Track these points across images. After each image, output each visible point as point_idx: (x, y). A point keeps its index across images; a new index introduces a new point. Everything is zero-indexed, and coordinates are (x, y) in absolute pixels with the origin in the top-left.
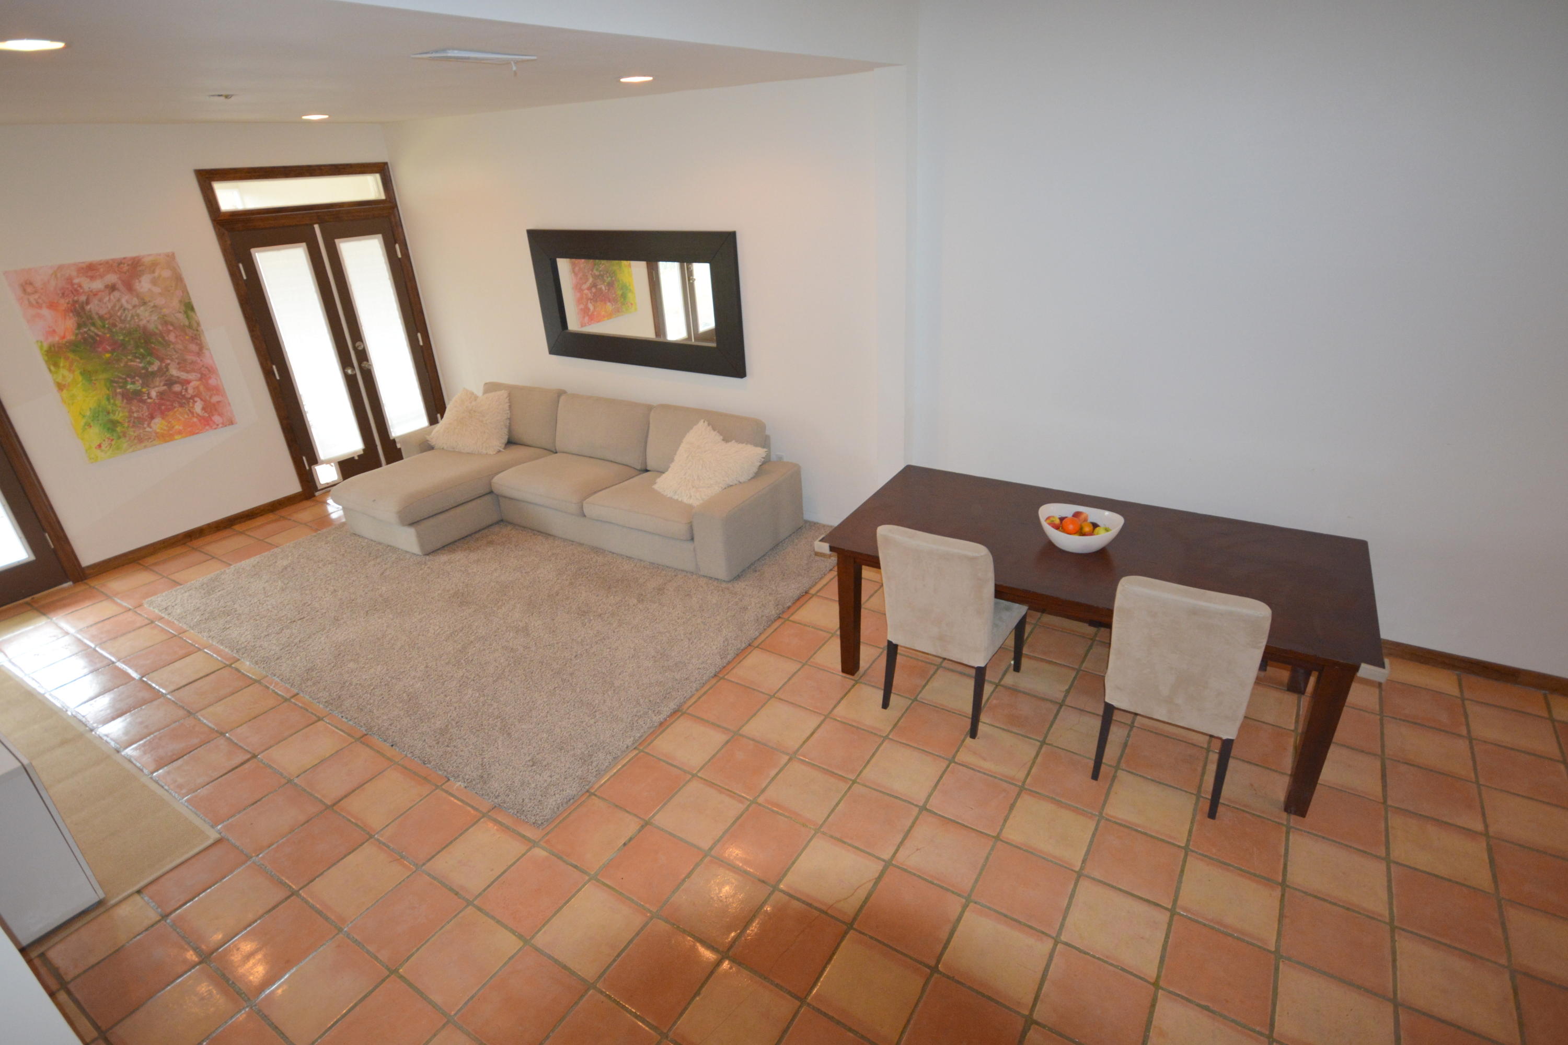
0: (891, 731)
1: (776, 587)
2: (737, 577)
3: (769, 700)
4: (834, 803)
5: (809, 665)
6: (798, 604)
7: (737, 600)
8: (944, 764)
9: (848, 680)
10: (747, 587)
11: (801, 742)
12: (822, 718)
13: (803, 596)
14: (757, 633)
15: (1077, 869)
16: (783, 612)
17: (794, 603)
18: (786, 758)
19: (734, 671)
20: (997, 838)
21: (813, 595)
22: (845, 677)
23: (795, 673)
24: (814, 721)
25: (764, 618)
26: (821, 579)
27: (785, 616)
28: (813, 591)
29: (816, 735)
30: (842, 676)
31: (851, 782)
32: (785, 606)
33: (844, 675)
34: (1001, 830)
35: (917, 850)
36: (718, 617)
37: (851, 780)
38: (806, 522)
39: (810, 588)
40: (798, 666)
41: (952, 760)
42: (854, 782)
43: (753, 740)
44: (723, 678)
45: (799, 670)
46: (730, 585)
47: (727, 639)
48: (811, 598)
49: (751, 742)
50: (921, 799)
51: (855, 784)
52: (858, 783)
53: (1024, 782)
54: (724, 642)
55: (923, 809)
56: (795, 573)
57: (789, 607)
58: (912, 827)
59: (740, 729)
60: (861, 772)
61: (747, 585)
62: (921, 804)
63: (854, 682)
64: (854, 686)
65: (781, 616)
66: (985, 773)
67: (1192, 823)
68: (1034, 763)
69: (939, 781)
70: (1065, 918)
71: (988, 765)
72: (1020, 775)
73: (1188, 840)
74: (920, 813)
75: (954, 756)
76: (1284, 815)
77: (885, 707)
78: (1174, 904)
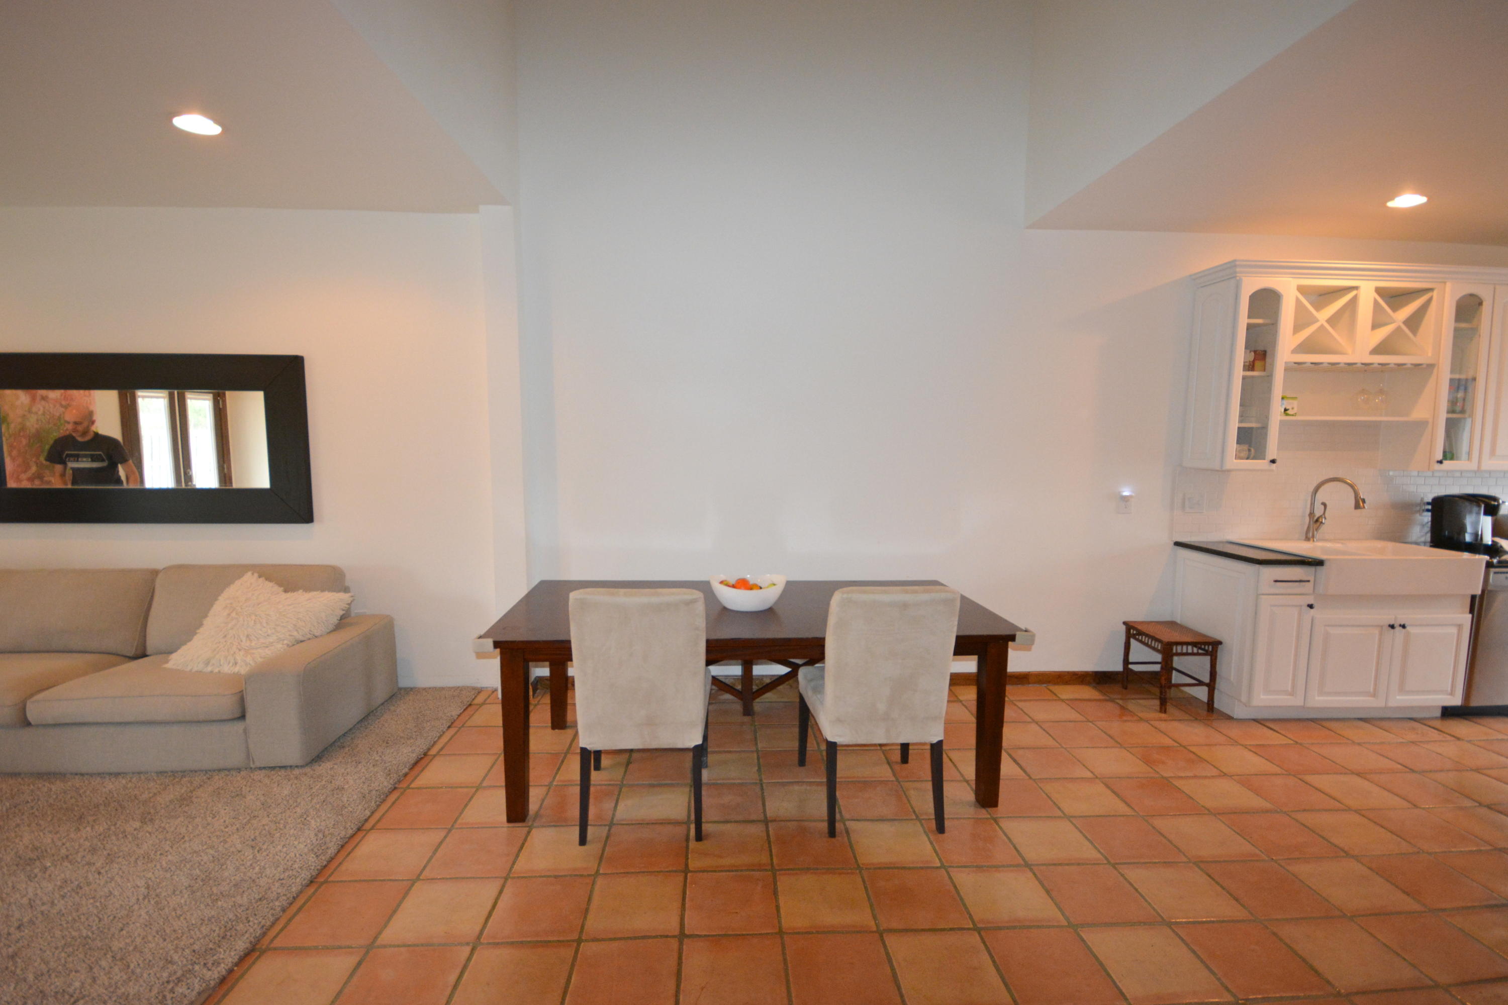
0: (599, 865)
1: (381, 757)
2: (317, 758)
3: (412, 885)
4: (563, 981)
5: (457, 828)
6: (418, 769)
7: (323, 783)
8: (681, 878)
9: (519, 829)
10: (336, 766)
11: (482, 920)
12: (502, 881)
13: (422, 758)
14: (368, 813)
15: (875, 929)
16: (399, 781)
17: (411, 769)
18: (467, 949)
19: (343, 867)
20: (781, 933)
21: (435, 756)
22: (513, 827)
23: (441, 843)
24: (492, 889)
25: (374, 792)
26: (440, 737)
27: (403, 785)
28: (433, 752)
29: (500, 904)
30: (509, 827)
31: (575, 944)
32: (401, 774)
33: (511, 825)
34: (780, 922)
35: (702, 989)
36: (298, 810)
37: (573, 941)
38: (400, 689)
39: (429, 749)
40: (443, 834)
41: (686, 871)
42: (579, 941)
43: (404, 946)
44: (326, 882)
45: (445, 837)
46: (307, 770)
47: (319, 831)
48: (431, 760)
49: (402, 949)
50: (673, 926)
51: (582, 944)
52: (586, 941)
53: (772, 864)
54: (316, 835)
55: (682, 936)
56: (401, 737)
57: (406, 775)
58: (680, 964)
59: (376, 938)
60: (583, 926)
61: (335, 764)
62: (677, 933)
63: (527, 829)
64: (529, 832)
65: (397, 786)
66: (729, 871)
67: (931, 843)
68: (769, 843)
69: (684, 899)
70: (899, 988)
71: (727, 861)
72: (764, 859)
73: (940, 859)
74: (681, 943)
75: (687, 865)
76: (983, 811)
77: (583, 841)
78: (973, 922)
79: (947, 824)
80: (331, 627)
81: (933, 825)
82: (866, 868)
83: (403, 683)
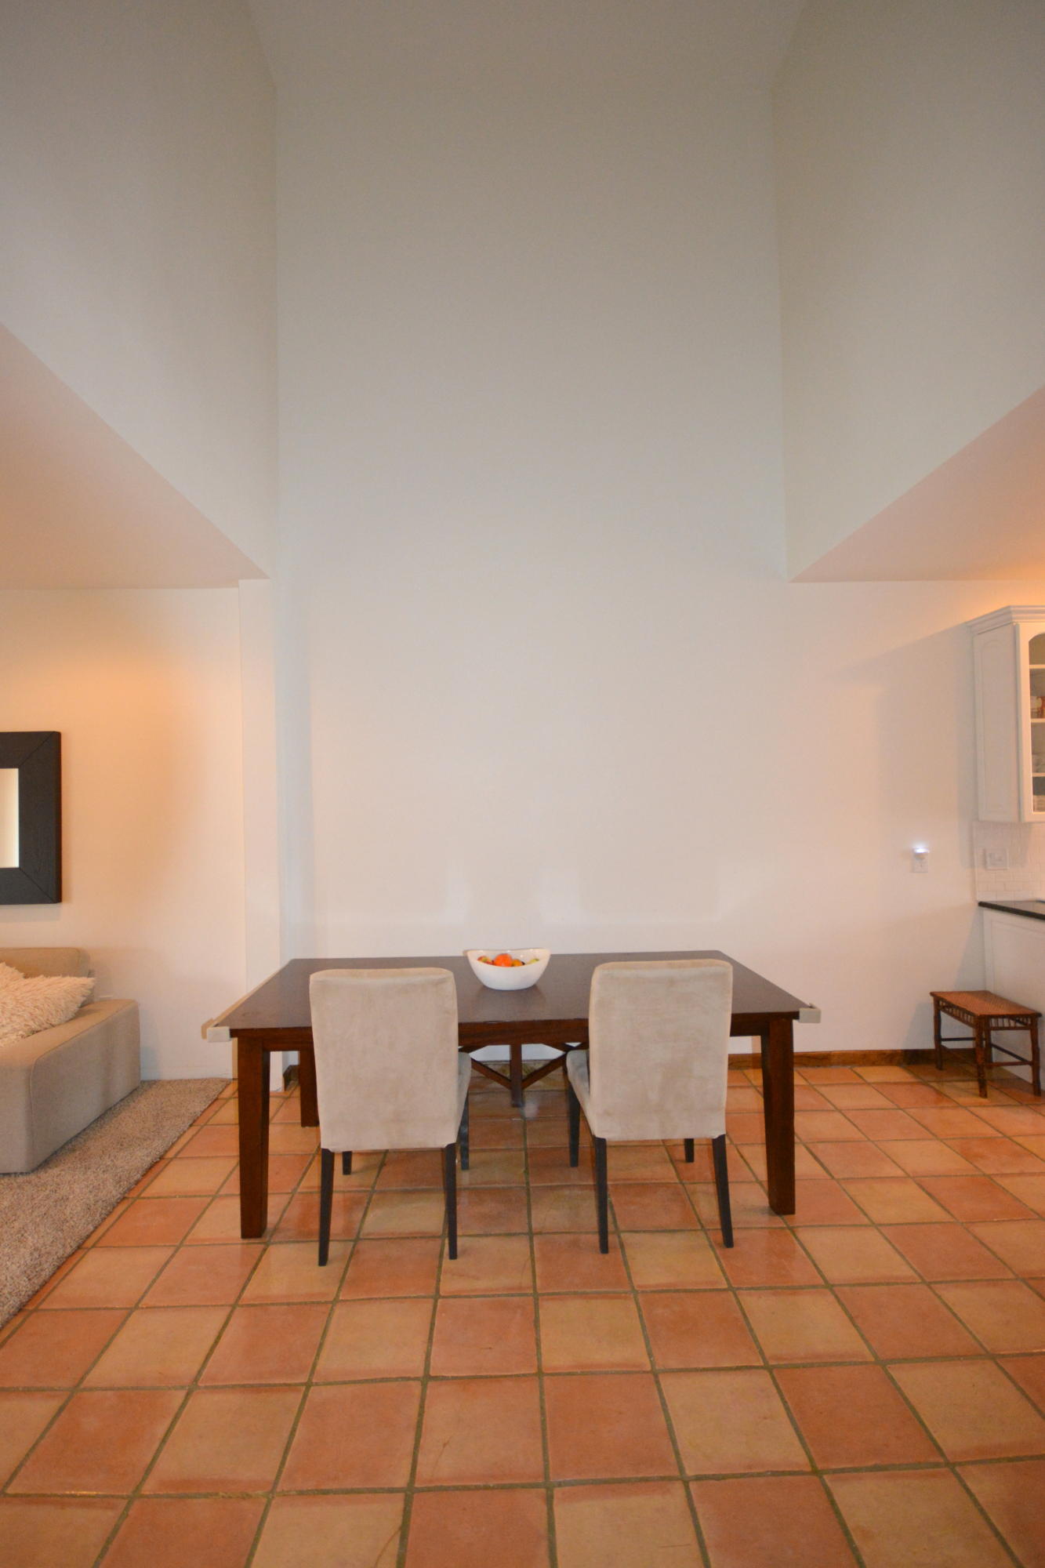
0: (339, 1289)
1: (112, 1161)
2: (45, 1164)
3: (129, 1315)
4: (286, 1435)
5: (186, 1245)
6: (151, 1175)
7: (48, 1192)
8: (428, 1305)
9: (255, 1246)
10: (63, 1173)
11: (201, 1359)
12: (228, 1310)
13: (157, 1162)
14: (91, 1228)
15: (649, 1368)
16: (130, 1190)
17: (144, 1176)
18: (182, 1394)
19: (56, 1293)
20: (540, 1373)
21: (172, 1159)
22: (248, 1244)
23: (167, 1263)
24: (217, 1318)
25: (100, 1202)
26: (179, 1138)
27: (134, 1194)
28: (170, 1155)
29: (224, 1340)
30: (243, 1244)
31: (304, 1388)
32: (132, 1181)
33: (246, 1241)
34: (539, 1360)
35: (445, 1445)
36: (16, 1224)
37: (302, 1384)
38: (143, 1082)
39: (166, 1152)
40: (170, 1252)
41: (437, 1296)
42: (308, 1385)
43: (111, 1389)
44: (36, 1310)
45: (172, 1256)
46: (32, 1177)
47: (36, 1249)
48: (167, 1165)
49: (110, 1393)
50: (416, 1366)
51: (312, 1388)
52: (317, 1384)
53: (535, 1287)
54: (31, 1254)
55: (427, 1378)
56: (138, 1138)
57: (137, 1182)
58: (421, 1414)
59: (82, 1379)
60: (315, 1365)
61: (62, 1170)
62: (421, 1374)
63: (263, 1246)
64: (265, 1250)
65: (126, 1195)
66: (484, 1296)
67: (718, 1259)
68: (533, 1260)
69: (432, 1330)
70: (674, 1442)
71: (482, 1284)
72: (526, 1280)
73: (727, 1280)
74: (424, 1387)
75: (438, 1290)
76: (778, 1219)
77: (323, 1260)
78: (764, 1358)
79: (736, 1235)
80: (70, 1015)
81: (720, 1237)
82: (643, 1292)
83: (147, 1075)
